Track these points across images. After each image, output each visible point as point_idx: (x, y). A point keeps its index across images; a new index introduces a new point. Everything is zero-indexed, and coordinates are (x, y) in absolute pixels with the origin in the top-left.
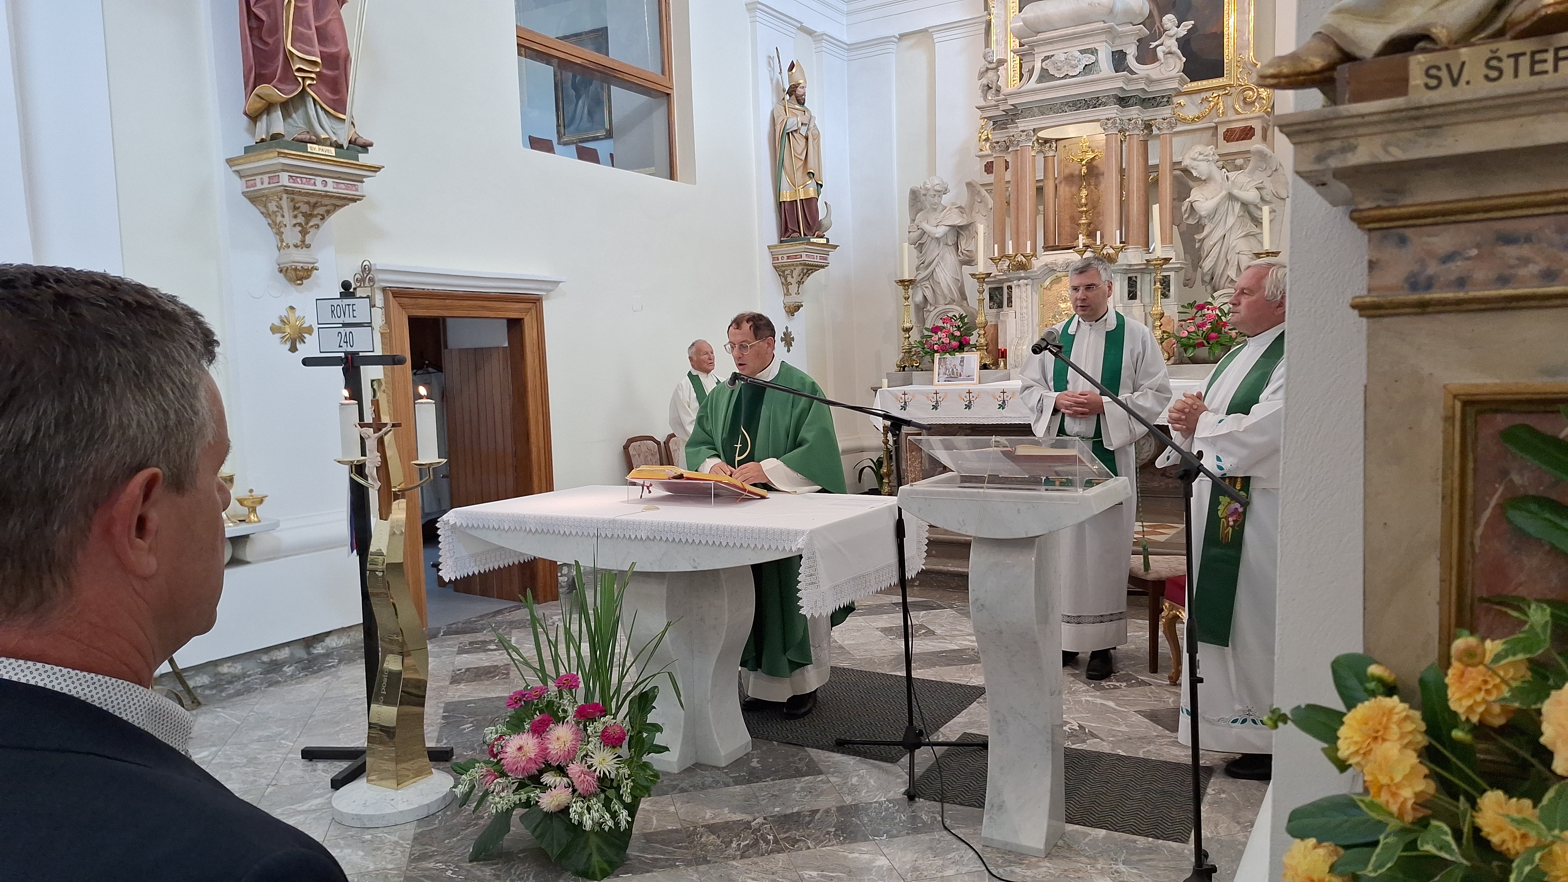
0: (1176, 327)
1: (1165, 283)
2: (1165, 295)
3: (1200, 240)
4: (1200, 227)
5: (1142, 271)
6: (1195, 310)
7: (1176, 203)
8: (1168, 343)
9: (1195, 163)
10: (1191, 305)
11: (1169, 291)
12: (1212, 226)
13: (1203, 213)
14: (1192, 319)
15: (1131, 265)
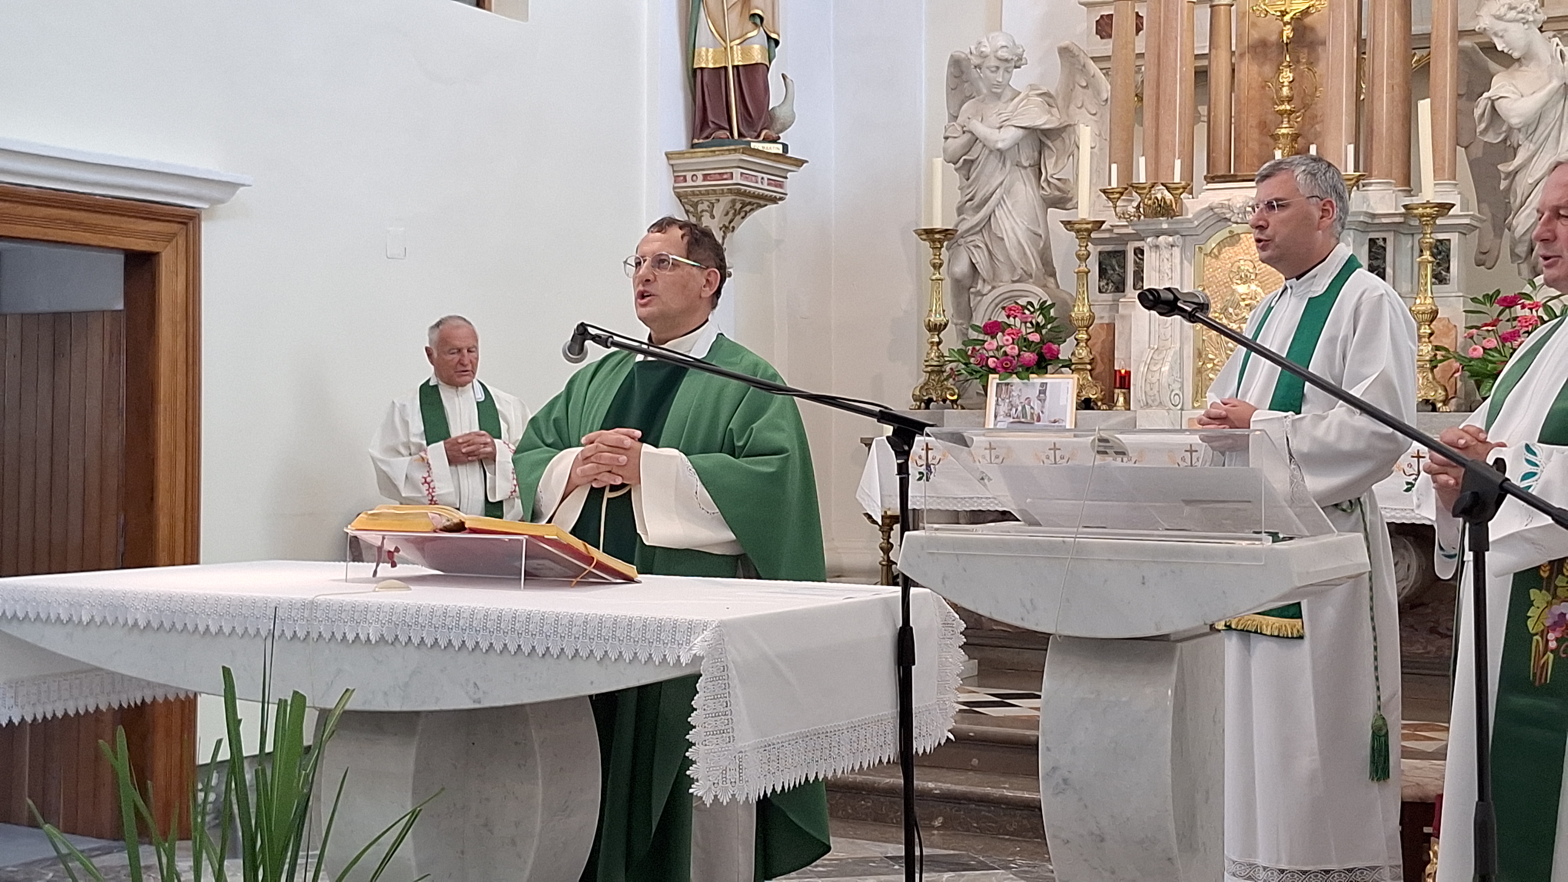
0: (1460, 340)
1: (1441, 252)
2: (1440, 278)
3: (1508, 175)
4: (1508, 150)
5: (1395, 228)
6: (1498, 308)
7: (1463, 102)
8: (1444, 371)
9: (1500, 26)
10: (1490, 298)
11: (1448, 270)
12: (1532, 147)
13: (1515, 121)
14: (1493, 324)
15: (1374, 216)
